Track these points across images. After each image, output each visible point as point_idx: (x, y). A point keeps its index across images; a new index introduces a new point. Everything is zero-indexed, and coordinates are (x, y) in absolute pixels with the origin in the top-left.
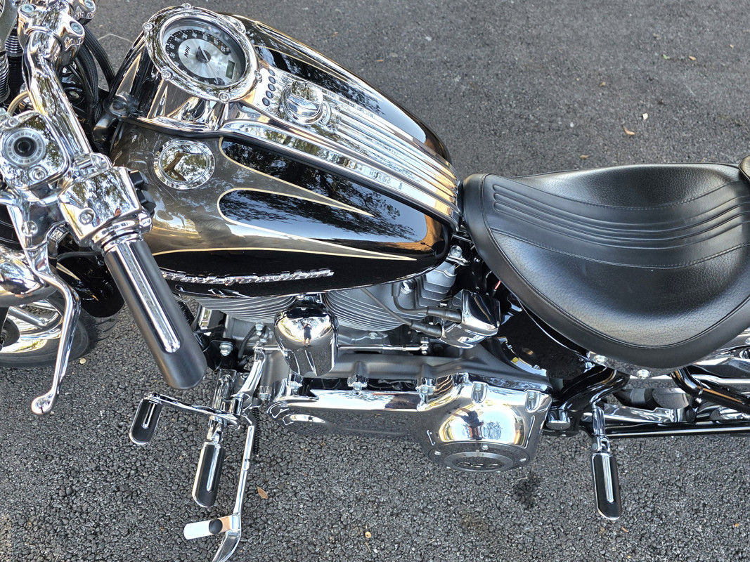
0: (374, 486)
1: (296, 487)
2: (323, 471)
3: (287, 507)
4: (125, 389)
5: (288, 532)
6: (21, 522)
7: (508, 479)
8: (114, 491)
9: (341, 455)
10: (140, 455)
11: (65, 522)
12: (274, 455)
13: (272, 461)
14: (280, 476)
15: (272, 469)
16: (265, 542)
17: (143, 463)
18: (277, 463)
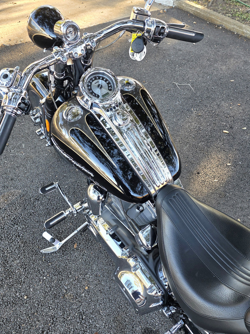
0: (105, 277)
1: (85, 254)
2: (97, 257)
3: (77, 256)
4: (78, 185)
5: (69, 263)
6: (22, 196)
7: (148, 323)
8: (46, 209)
9: (107, 258)
10: (62, 205)
11: (29, 205)
12: (90, 239)
13: (88, 240)
14: (85, 246)
15: (86, 242)
16: (61, 259)
17: (60, 208)
18: (89, 242)
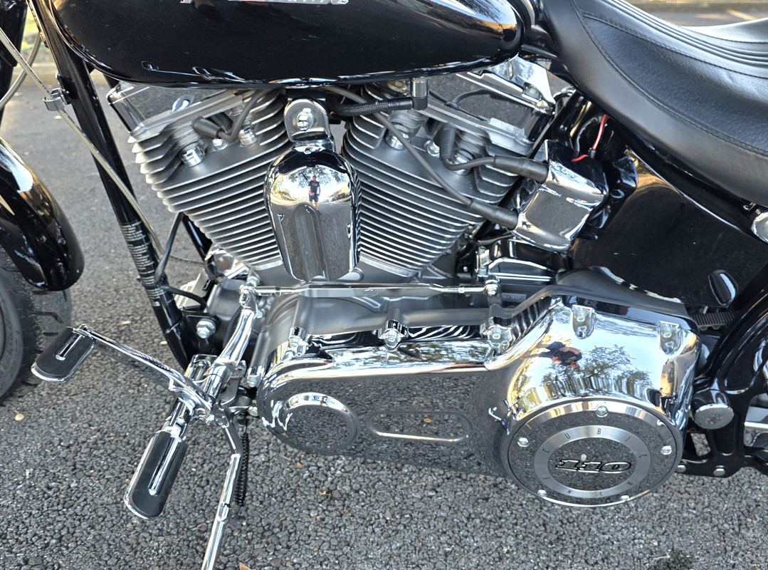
0: (423, 565)
1: (300, 564)
2: (343, 544)
4: (68, 447)
7: (639, 559)
8: (19, 564)
9: (372, 525)
10: (70, 520)
12: (269, 524)
13: (265, 531)
14: (275, 550)
15: (264, 540)
17: (71, 530)
18: (273, 533)
